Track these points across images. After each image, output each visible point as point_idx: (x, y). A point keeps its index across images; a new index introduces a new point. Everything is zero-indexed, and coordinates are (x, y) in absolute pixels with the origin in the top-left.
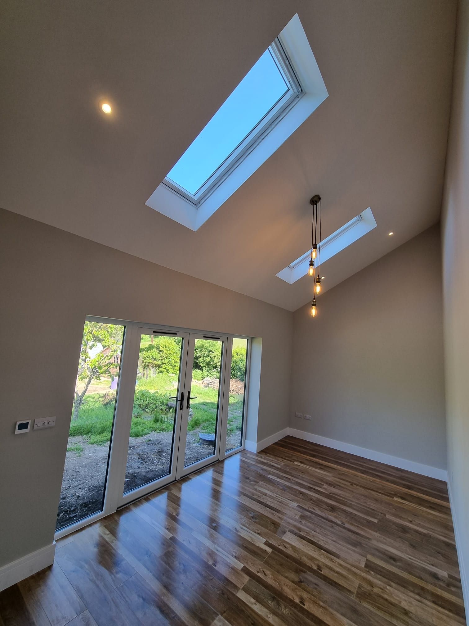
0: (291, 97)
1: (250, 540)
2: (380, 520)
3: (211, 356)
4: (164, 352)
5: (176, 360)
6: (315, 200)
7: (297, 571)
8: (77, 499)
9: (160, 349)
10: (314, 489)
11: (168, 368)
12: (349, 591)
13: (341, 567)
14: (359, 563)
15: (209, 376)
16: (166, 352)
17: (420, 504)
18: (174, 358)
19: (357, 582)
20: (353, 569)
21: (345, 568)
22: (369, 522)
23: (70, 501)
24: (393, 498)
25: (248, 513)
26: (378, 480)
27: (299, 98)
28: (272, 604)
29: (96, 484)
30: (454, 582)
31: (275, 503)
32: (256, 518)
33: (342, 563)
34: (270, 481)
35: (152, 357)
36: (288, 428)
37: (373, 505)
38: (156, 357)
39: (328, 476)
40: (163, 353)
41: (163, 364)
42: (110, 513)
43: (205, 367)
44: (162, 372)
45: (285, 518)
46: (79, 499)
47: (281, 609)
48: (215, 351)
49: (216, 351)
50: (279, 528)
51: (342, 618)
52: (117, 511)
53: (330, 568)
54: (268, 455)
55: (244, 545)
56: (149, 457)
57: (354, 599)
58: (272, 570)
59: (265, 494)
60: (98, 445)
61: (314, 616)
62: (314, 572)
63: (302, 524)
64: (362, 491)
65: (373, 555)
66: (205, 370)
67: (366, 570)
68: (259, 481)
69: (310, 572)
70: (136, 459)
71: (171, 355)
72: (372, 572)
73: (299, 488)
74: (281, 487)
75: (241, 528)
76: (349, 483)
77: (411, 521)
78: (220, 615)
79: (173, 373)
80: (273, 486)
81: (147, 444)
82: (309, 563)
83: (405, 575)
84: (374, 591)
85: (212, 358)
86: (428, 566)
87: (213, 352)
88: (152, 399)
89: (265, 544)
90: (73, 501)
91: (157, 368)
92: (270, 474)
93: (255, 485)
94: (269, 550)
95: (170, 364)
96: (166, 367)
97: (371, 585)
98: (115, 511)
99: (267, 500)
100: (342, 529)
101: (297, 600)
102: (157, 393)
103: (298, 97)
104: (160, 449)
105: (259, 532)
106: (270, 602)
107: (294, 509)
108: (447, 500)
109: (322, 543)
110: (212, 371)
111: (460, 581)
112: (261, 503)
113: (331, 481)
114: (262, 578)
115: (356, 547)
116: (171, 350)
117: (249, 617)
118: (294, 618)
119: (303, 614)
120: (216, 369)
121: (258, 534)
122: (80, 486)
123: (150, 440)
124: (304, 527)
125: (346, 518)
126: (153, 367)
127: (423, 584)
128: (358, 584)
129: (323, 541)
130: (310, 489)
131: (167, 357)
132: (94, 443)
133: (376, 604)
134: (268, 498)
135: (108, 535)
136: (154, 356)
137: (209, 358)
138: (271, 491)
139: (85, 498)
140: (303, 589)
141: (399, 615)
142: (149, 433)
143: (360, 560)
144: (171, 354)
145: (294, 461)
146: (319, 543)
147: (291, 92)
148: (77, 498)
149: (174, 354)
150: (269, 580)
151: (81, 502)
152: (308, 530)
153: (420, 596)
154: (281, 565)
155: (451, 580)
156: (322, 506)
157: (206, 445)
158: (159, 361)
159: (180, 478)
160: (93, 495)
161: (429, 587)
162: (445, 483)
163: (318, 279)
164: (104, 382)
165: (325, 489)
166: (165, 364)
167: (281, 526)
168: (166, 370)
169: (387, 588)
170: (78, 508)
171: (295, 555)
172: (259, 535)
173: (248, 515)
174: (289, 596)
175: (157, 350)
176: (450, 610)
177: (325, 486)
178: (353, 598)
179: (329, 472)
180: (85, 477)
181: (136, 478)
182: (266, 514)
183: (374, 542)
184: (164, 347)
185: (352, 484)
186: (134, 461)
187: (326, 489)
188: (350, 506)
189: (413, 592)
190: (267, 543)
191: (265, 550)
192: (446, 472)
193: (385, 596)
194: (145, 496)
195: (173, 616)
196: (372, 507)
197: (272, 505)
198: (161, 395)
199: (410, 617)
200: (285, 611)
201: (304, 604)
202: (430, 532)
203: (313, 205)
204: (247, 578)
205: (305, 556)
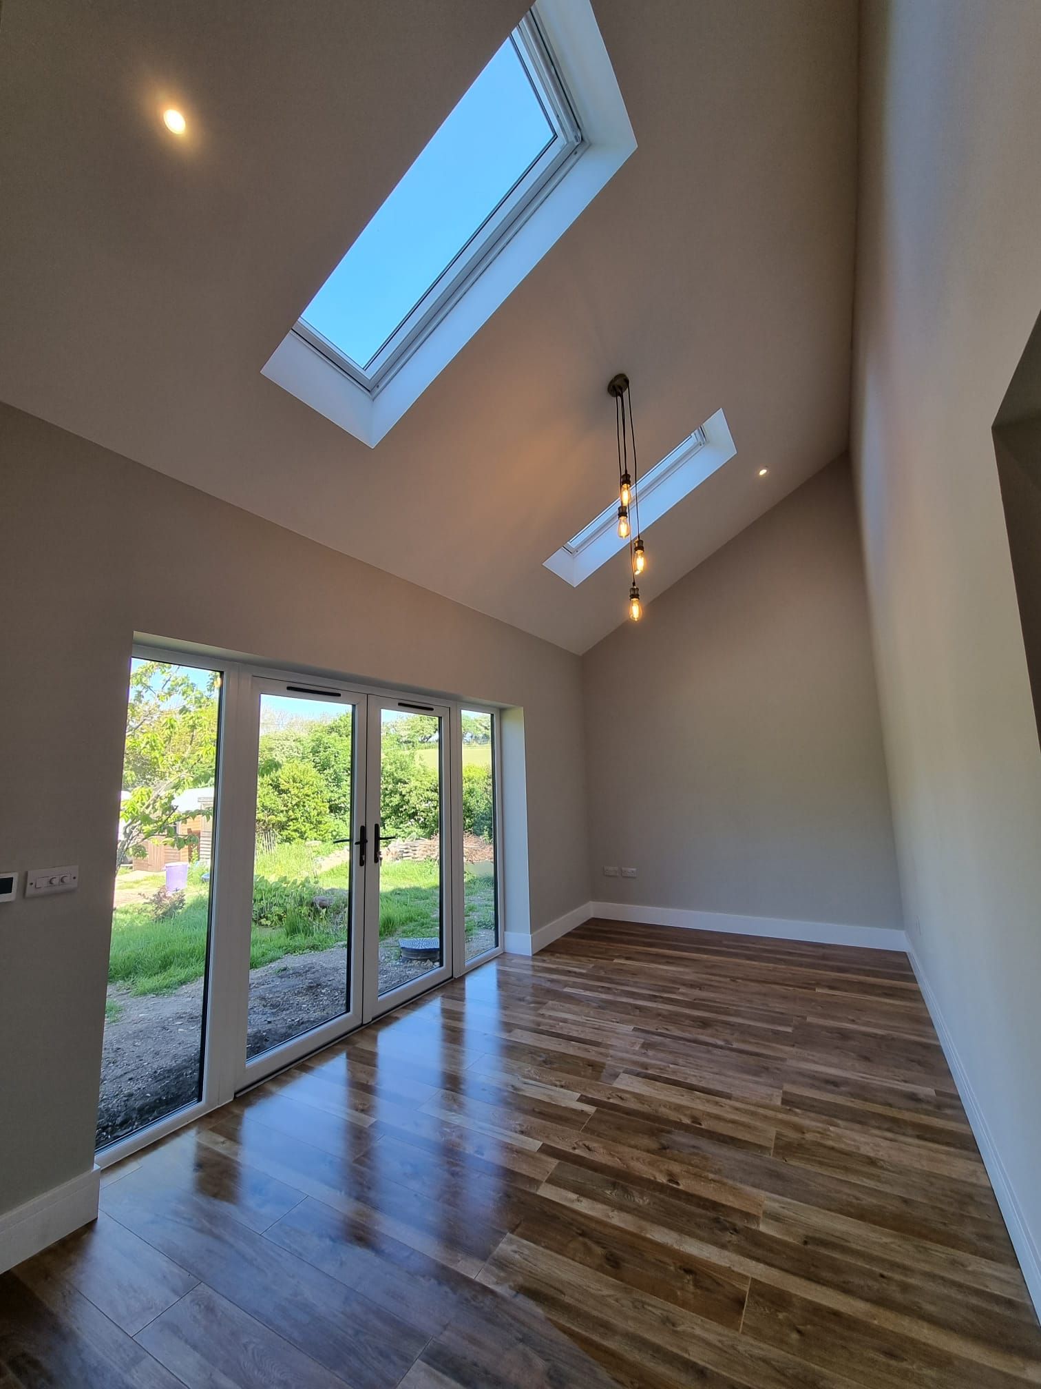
0: (560, 152)
1: (547, 1100)
2: (796, 1028)
3: (401, 792)
4: (290, 792)
5: (322, 808)
6: (618, 386)
7: (653, 1133)
8: (128, 1100)
9: (282, 787)
10: (662, 997)
11: (303, 829)
12: (760, 1147)
13: (738, 1112)
14: (771, 1100)
15: (400, 836)
16: (296, 791)
17: (866, 992)
18: (315, 804)
19: (772, 1132)
20: (761, 1111)
21: (746, 1112)
22: (776, 1033)
23: (110, 1106)
24: (815, 990)
25: (535, 1056)
26: (783, 967)
27: (578, 155)
28: (614, 1194)
29: (170, 1066)
30: (948, 1101)
31: (587, 1031)
32: (551, 1063)
33: (738, 1105)
34: (569, 998)
35: (263, 806)
36: (591, 902)
37: (778, 1006)
38: (273, 805)
39: (688, 974)
40: (289, 795)
41: (290, 820)
42: (219, 1104)
43: (390, 817)
44: (289, 840)
45: (611, 1052)
46: (133, 1099)
47: (632, 1199)
48: (408, 779)
49: (412, 779)
50: (604, 1070)
51: (755, 1191)
52: (235, 1098)
53: (718, 1118)
54: (558, 955)
55: (536, 1110)
56: (288, 1000)
57: (771, 1157)
58: (602, 1139)
59: (565, 1021)
60: (157, 995)
61: (700, 1198)
62: (686, 1128)
63: (647, 1056)
64: (755, 987)
65: (794, 1082)
66: (391, 824)
67: (787, 1109)
68: (547, 1000)
69: (680, 1129)
70: (257, 1008)
71: (307, 798)
72: (797, 1110)
73: (631, 1001)
74: (595, 1005)
75: (525, 1083)
76: (729, 979)
77: (853, 1021)
78: (508, 1234)
79: (315, 839)
80: (578, 1005)
81: (279, 977)
82: (674, 1116)
83: (857, 1104)
84: (807, 1139)
85: (404, 796)
86: (899, 1085)
87: (405, 783)
88: (274, 896)
89: (580, 1100)
90: (117, 1105)
91: (277, 833)
92: (565, 986)
93: (540, 1008)
94: (590, 1109)
95: (308, 820)
96: (299, 826)
97: (800, 1129)
98: (232, 1100)
99: (570, 1029)
100: (727, 1052)
101: (662, 1179)
102: (284, 879)
103: (574, 152)
104: (311, 983)
105: (563, 1083)
106: (608, 1192)
107: (627, 1035)
108: (913, 979)
109: (693, 1081)
110: (406, 825)
111: (958, 1098)
112: (558, 1036)
113: (691, 981)
114: (585, 1158)
115: (760, 1077)
116: (308, 786)
117: (571, 1224)
118: (663, 1209)
119: (680, 1199)
120: (415, 820)
121: (562, 1087)
122: (130, 1076)
123: (285, 969)
124: (653, 1062)
125: (733, 1034)
126: (266, 830)
127: (893, 1113)
128: (775, 1132)
129: (695, 1076)
130: (653, 998)
131: (299, 802)
132: (146, 991)
133: (814, 1158)
134: (569, 1025)
135: (223, 1143)
136: (267, 804)
137: (398, 796)
138: (575, 1013)
139: (148, 1095)
140: (669, 1159)
141: (858, 1168)
142: (279, 958)
143: (772, 1095)
144: (308, 796)
145: (612, 958)
146: (688, 1081)
147: (561, 140)
148: (126, 1098)
149: (315, 795)
150: (600, 1156)
151: (138, 1105)
152: (664, 1064)
153: (893, 1132)
154: (619, 1128)
155: (940, 1098)
156: (684, 1022)
157: (418, 960)
158: (281, 815)
159: (373, 1020)
160: (165, 1086)
161: (907, 1116)
162: (904, 955)
163: (638, 542)
164: (145, 880)
165: (682, 994)
166: (296, 819)
167: (606, 1066)
168: (298, 835)
169: (829, 1130)
170: (134, 1116)
171: (644, 1108)
172: (565, 1089)
173: (535, 1059)
174: (645, 1176)
175: (273, 791)
176: (948, 1144)
177: (683, 990)
178: (769, 1156)
179: (686, 966)
180: (139, 1056)
181: (266, 1040)
182: (571, 1051)
183: (792, 1063)
184: (291, 780)
185: (734, 979)
186: (254, 1012)
187: (684, 993)
188: (737, 1014)
189: (879, 1128)
190: (584, 1098)
191: (582, 1111)
192: (903, 933)
193: (830, 1143)
194: (298, 1063)
195: (407, 1254)
196: (777, 1010)
197: (582, 1036)
198: (294, 882)
199: (881, 1168)
200: (642, 1201)
201: (678, 1184)
202: (891, 1032)
203: (613, 396)
204: (553, 1163)
205: (665, 1106)
